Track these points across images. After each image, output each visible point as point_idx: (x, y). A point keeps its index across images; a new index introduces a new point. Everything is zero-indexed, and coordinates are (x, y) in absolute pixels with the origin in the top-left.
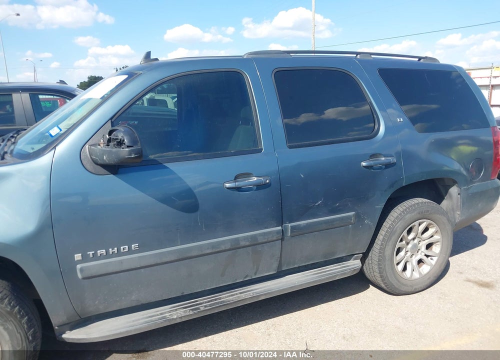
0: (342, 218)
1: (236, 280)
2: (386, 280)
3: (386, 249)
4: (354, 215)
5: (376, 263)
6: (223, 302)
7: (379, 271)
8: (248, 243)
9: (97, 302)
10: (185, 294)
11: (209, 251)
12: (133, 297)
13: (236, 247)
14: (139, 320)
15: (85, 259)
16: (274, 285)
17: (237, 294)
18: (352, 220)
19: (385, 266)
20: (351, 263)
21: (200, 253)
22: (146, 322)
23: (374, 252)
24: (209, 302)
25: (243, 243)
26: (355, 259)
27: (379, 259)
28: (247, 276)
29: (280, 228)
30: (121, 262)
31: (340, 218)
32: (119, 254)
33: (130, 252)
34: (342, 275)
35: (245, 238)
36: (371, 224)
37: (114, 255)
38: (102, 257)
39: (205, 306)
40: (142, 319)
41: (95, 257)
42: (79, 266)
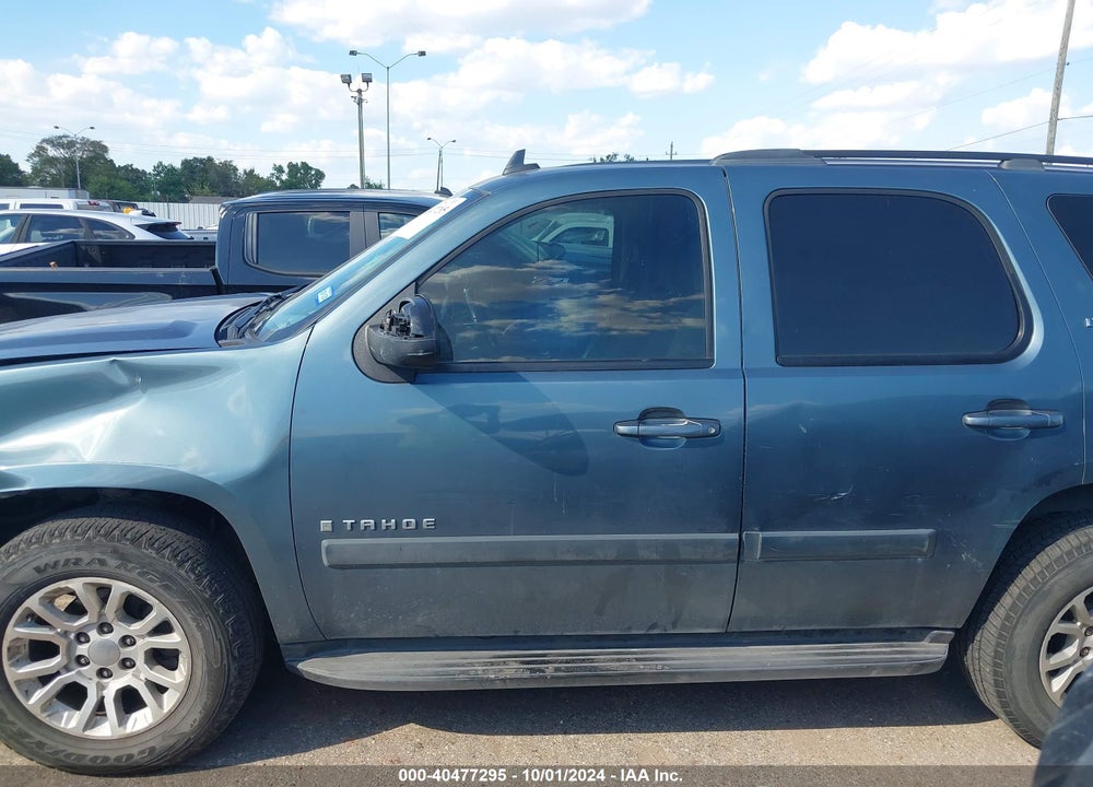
0: (898, 539)
1: (630, 628)
2: (1012, 706)
3: (1018, 630)
4: (930, 536)
5: (989, 659)
6: (595, 668)
7: (995, 680)
8: (655, 557)
9: (352, 616)
10: (520, 634)
11: (568, 557)
12: (419, 620)
13: (628, 559)
14: (426, 666)
15: (337, 531)
16: (715, 658)
17: (629, 660)
18: (923, 546)
19: (1010, 672)
20: (925, 646)
21: (551, 557)
22: (436, 674)
23: (986, 634)
24: (567, 662)
25: (644, 554)
26: (934, 640)
27: (996, 651)
28: (654, 626)
29: (735, 536)
30: (400, 547)
31: (892, 537)
32: (398, 531)
33: (418, 531)
34: (886, 669)
35: (649, 545)
36: (978, 563)
37: (387, 533)
38: (366, 532)
39: (557, 670)
40: (432, 666)
41: (355, 531)
42: (325, 543)
